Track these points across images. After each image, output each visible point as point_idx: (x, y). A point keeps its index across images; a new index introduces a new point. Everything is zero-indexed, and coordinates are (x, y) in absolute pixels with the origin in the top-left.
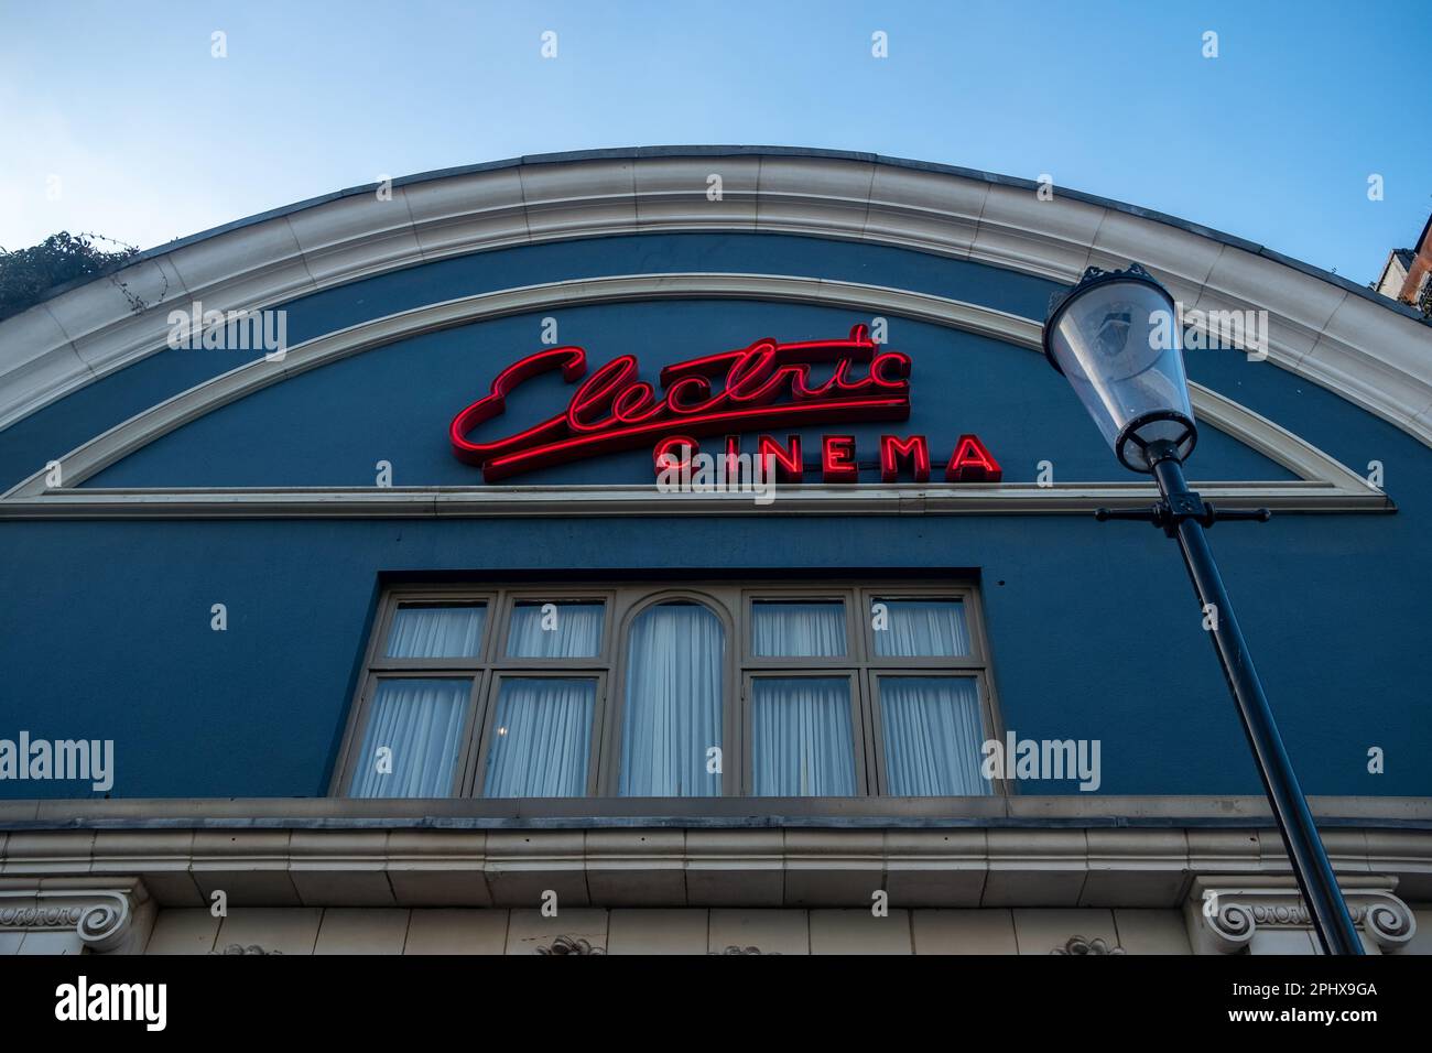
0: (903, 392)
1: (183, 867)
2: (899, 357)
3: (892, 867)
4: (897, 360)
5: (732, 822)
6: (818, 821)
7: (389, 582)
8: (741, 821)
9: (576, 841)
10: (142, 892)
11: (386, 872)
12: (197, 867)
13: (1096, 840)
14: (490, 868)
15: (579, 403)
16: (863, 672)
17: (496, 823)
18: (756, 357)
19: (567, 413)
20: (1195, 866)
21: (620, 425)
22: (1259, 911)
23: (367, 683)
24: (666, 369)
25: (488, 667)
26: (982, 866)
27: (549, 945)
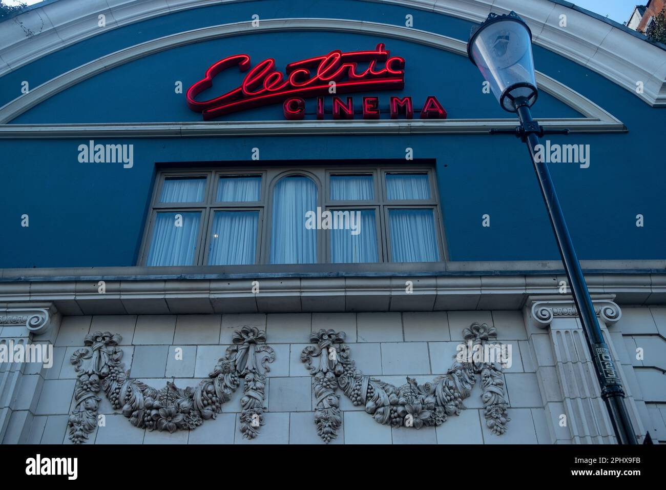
0: (401, 76)
1: (72, 298)
2: (399, 59)
3: (394, 293)
4: (398, 60)
5: (322, 275)
6: (360, 274)
7: (161, 167)
8: (326, 274)
10: (55, 309)
11: (165, 299)
12: (78, 298)
13: (485, 281)
14: (212, 296)
15: (247, 83)
16: (382, 207)
17: (214, 276)
18: (331, 59)
19: (242, 87)
20: (529, 292)
21: (267, 92)
22: (555, 310)
23: (152, 215)
24: (288, 65)
25: (208, 206)
26: (434, 293)
27: (240, 330)
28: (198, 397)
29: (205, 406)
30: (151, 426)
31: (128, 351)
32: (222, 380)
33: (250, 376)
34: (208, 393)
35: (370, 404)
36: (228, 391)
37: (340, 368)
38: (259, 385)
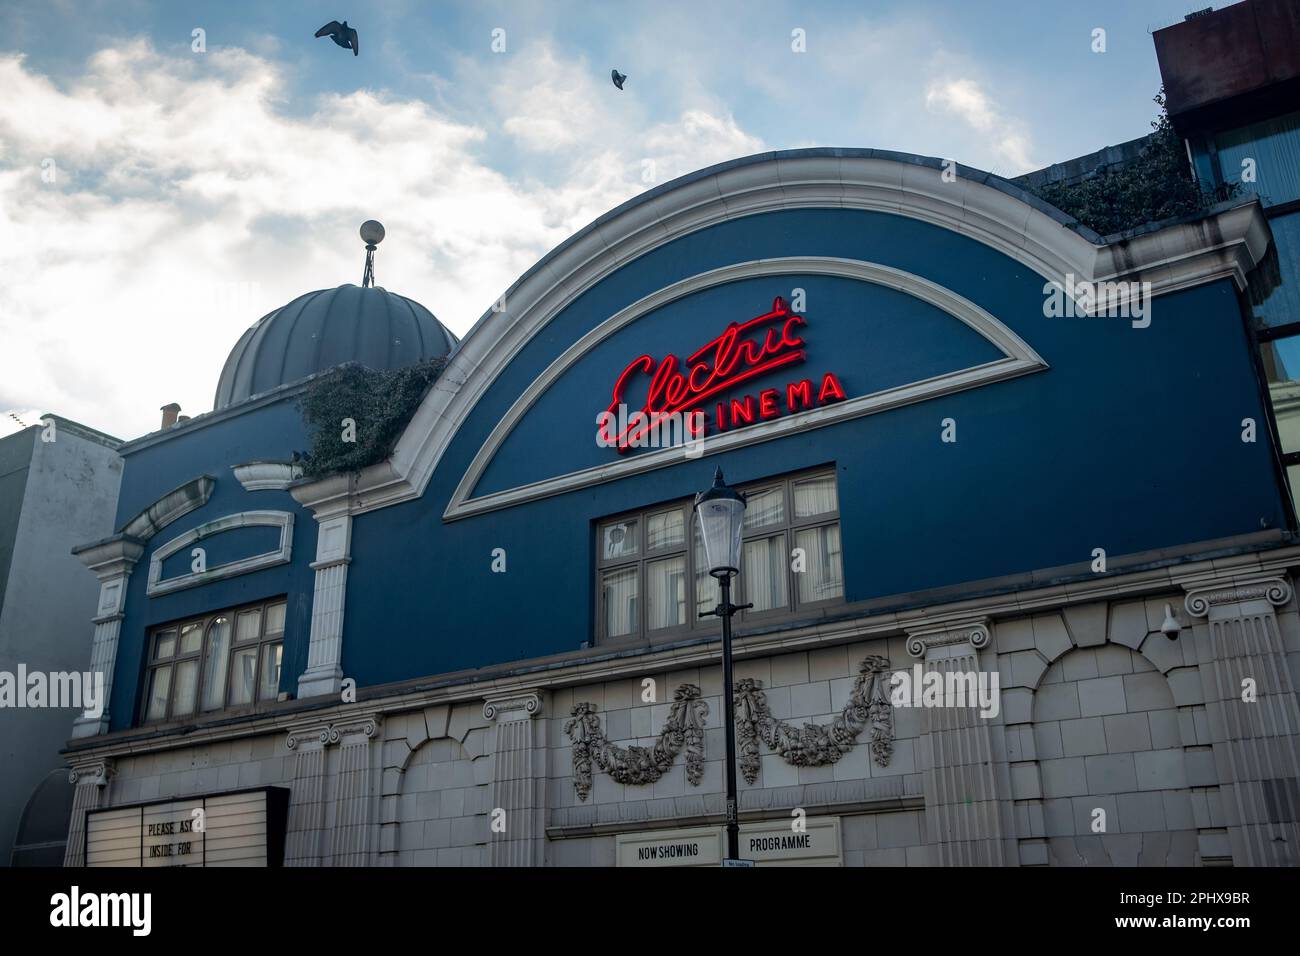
0: (799, 347)
2: (797, 319)
6: (752, 632)
9: (670, 654)
10: (541, 693)
13: (860, 622)
15: (652, 398)
17: (640, 651)
18: (728, 340)
19: (647, 405)
20: (902, 626)
21: (671, 407)
22: (929, 641)
23: (599, 576)
24: (687, 360)
27: (677, 687)
28: (652, 757)
29: (659, 763)
30: (626, 782)
31: (602, 717)
32: (668, 739)
33: (688, 733)
34: (659, 752)
35: (778, 749)
36: (673, 749)
37: (755, 718)
38: (695, 740)
